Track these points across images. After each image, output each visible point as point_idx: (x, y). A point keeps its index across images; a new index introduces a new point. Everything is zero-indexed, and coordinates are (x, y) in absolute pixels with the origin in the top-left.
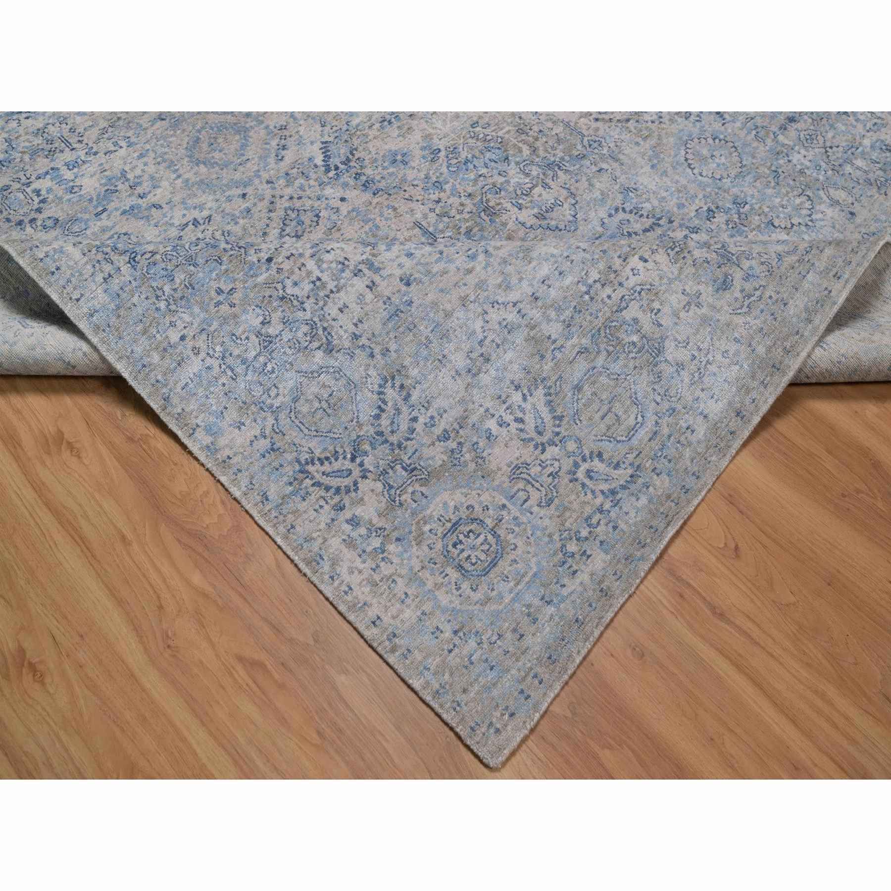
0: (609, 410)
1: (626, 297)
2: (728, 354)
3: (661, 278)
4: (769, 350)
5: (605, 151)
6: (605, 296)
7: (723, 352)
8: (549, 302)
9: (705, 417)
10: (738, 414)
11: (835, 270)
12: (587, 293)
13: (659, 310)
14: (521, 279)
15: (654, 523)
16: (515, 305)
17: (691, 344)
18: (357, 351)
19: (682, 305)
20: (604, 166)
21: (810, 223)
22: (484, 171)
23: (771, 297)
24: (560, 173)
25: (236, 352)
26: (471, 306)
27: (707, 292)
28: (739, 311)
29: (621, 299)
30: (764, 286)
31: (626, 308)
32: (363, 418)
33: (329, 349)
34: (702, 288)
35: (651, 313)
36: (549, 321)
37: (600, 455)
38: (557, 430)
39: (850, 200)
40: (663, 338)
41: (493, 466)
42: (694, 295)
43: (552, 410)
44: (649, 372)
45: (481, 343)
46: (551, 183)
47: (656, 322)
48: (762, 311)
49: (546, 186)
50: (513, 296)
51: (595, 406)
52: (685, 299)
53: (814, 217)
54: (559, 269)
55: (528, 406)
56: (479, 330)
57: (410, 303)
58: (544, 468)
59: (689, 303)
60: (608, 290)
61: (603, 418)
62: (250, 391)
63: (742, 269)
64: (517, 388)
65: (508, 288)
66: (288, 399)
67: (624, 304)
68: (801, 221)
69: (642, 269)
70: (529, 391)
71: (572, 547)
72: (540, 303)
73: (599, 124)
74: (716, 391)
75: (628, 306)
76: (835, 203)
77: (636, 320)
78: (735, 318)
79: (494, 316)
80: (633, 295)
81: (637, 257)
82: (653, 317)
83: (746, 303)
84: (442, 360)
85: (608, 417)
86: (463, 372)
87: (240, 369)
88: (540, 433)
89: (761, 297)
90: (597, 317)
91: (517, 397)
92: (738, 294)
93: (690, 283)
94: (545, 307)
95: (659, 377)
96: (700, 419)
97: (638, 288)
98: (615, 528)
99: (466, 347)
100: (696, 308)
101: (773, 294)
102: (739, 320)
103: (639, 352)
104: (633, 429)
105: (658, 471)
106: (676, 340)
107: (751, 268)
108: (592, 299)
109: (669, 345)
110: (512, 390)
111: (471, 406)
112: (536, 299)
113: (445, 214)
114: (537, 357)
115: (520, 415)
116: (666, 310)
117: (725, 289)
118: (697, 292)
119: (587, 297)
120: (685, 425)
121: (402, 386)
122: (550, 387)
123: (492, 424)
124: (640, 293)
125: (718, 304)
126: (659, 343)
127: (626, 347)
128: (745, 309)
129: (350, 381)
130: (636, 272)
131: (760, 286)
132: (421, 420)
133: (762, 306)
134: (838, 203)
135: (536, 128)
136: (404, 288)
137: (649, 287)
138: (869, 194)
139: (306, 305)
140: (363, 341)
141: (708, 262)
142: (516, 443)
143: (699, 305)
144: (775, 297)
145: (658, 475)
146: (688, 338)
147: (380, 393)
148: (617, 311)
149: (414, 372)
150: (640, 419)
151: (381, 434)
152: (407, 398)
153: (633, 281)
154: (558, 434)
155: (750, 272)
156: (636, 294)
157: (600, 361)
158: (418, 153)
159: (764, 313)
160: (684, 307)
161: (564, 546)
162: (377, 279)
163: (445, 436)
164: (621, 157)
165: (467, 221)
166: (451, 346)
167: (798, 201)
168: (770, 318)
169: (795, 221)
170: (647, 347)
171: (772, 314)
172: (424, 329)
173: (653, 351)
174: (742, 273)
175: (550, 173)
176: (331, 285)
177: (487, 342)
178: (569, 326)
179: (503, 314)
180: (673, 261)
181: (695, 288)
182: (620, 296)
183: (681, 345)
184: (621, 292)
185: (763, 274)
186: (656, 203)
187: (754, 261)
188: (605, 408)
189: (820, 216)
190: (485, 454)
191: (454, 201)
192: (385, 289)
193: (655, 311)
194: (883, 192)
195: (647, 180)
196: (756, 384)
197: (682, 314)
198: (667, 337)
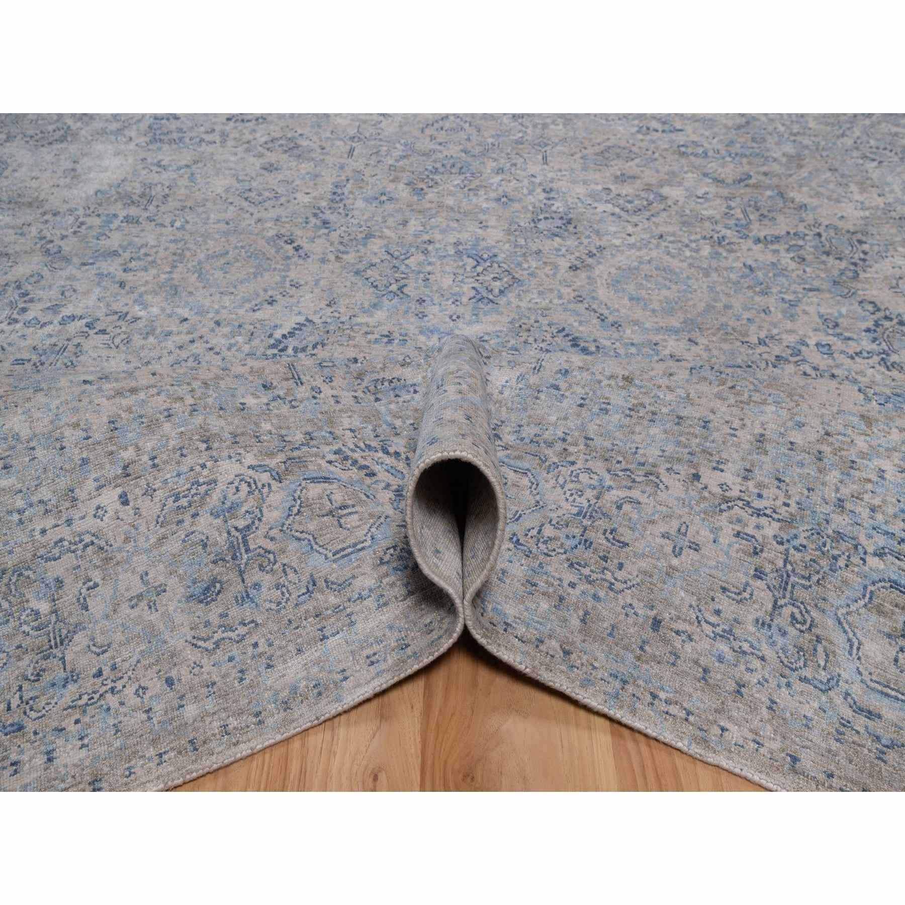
1: (66, 543)
2: (144, 693)
3: (127, 540)
4: (202, 716)
6: (38, 528)
7: (140, 686)
12: (20, 512)
13: (96, 585)
17: (107, 655)
19: (128, 595)
23: (256, 645)
28: (200, 643)
29: (56, 543)
30: (257, 625)
31: (55, 559)
34: (172, 582)
35: (84, 584)
40: (78, 628)
42: (156, 588)
44: (32, 661)
47: (82, 600)
48: (231, 659)
52: (138, 587)
54: (8, 460)
59: (140, 597)
60: (48, 522)
63: (243, 581)
67: (56, 552)
69: (111, 513)
74: (93, 733)
75: (59, 558)
77: (58, 583)
78: (188, 649)
80: (75, 544)
81: (119, 490)
82: (84, 591)
83: (217, 637)
89: (242, 638)
90: (10, 552)
92: (214, 618)
93: (161, 567)
95: (38, 675)
96: (40, 760)
97: (87, 539)
100: (146, 608)
101: (262, 642)
102: (191, 655)
103: (38, 629)
106: (93, 639)
107: (257, 586)
108: (21, 523)
109: (80, 639)
116: (105, 591)
117: (201, 602)
118: (160, 586)
119: (16, 517)
124: (86, 546)
125: (179, 618)
126: (69, 632)
127: (24, 614)
128: (210, 645)
130: (100, 512)
131: (253, 621)
133: (235, 652)
137: (103, 543)
141: (205, 546)
143: (152, 606)
144: (261, 648)
146: (109, 646)
148: (41, 557)
153: (90, 523)
155: (252, 593)
156: (80, 546)
159: (231, 664)
160: (130, 600)
170: (50, 627)
171: (242, 671)
173: (55, 638)
174: (240, 587)
180: (160, 520)
181: (162, 579)
182: (59, 537)
183: (94, 649)
184: (65, 532)
185: (268, 605)
187: (268, 577)
193: (91, 584)
197: (123, 608)
198: (84, 628)
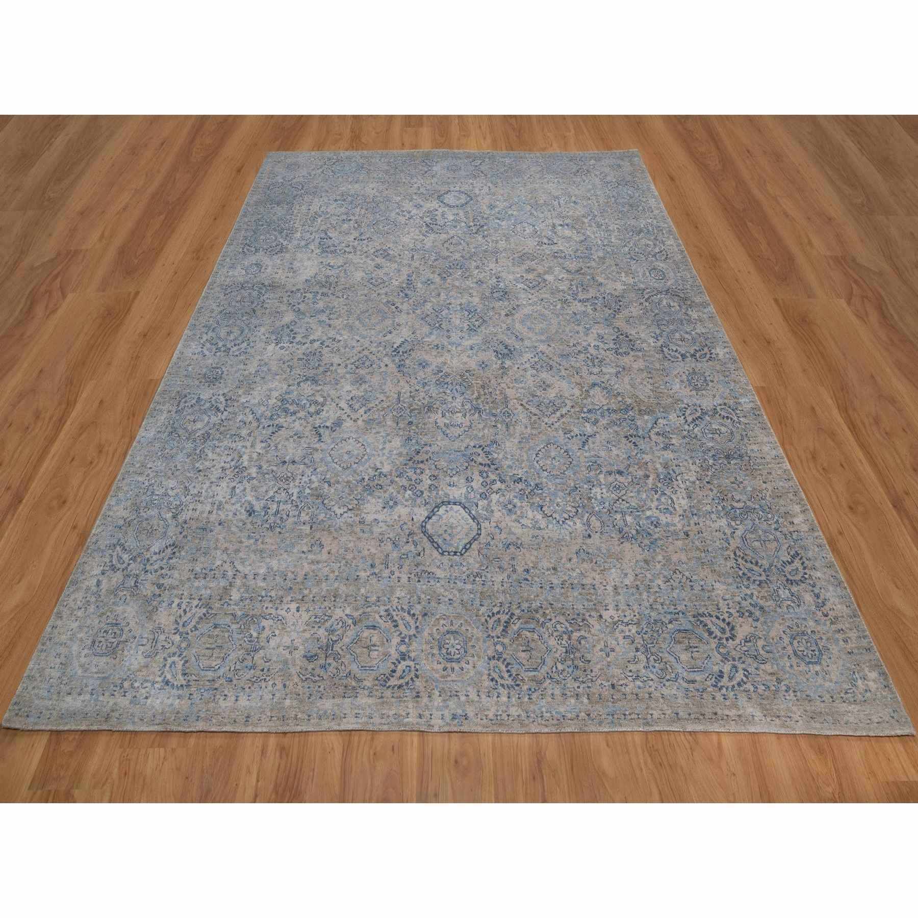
0: (214, 649)
1: (272, 616)
2: (275, 686)
3: (293, 625)
4: (291, 707)
5: (507, 420)
6: (266, 606)
7: (274, 683)
8: (248, 583)
9: (237, 700)
10: (248, 717)
11: (360, 712)
12: (262, 597)
13: (275, 636)
14: (250, 565)
15: (158, 717)
16: (237, 571)
17: (268, 664)
18: (180, 527)
19: (285, 645)
20: (499, 426)
21: (561, 522)
22: (448, 391)
23: (319, 687)
24: (477, 415)
25: (155, 488)
26: (225, 555)
27: (301, 651)
28: (301, 675)
29: (269, 614)
30: (323, 679)
31: (266, 619)
32: (152, 549)
33: (174, 517)
34: (301, 648)
35: (272, 633)
36: (239, 591)
37: (186, 662)
38: (189, 632)
39: (598, 529)
40: (262, 648)
41: (154, 618)
42: (295, 647)
43: (198, 623)
44: (243, 653)
45: (211, 570)
46: (468, 415)
47: (268, 639)
48: (309, 688)
49: (465, 416)
50: (240, 568)
51: (211, 641)
52: (289, 644)
53: (567, 521)
54: (266, 576)
55: (193, 611)
56: (216, 565)
57: (211, 531)
58: (166, 641)
59: (288, 647)
60: (270, 605)
61: (207, 649)
62: (142, 502)
63: (326, 660)
64: (200, 599)
65: (243, 563)
66: (146, 516)
67: (268, 617)
68: (558, 518)
69: (292, 612)
70: (202, 605)
71: (126, 684)
72: (244, 580)
73: (520, 407)
74: (253, 695)
75: (268, 619)
76: (588, 524)
77: (264, 628)
78: (296, 676)
79: (227, 567)
80: (275, 618)
81: (298, 605)
82: (271, 635)
83: (308, 676)
84: (195, 560)
85: (209, 651)
86: (194, 572)
87: (149, 493)
88: (183, 625)
89: (316, 682)
90: (253, 610)
91: (195, 602)
92: (310, 668)
93: (300, 640)
94: (244, 585)
95: (243, 660)
96: (233, 698)
97: (280, 618)
98: (147, 698)
99: (206, 565)
101: (322, 687)
102: (296, 679)
103: (249, 641)
104: (209, 668)
105: (191, 697)
106: (266, 655)
107: (330, 665)
108: (261, 601)
109: (261, 653)
110: (197, 598)
111: (180, 586)
112: (245, 578)
113: (413, 397)
114: (219, 598)
115: (188, 610)
116: (277, 639)
117: (308, 660)
118: (297, 647)
119: (260, 598)
120: (226, 693)
121: (174, 553)
122: (208, 613)
123: (177, 601)
125: (298, 662)
126: (259, 648)
127: (248, 633)
128: (304, 678)
129: (165, 533)
130: (289, 610)
131: (322, 677)
132: (163, 571)
133: (311, 686)
134: (589, 526)
135: (490, 390)
136: (217, 524)
137: (284, 622)
138: (612, 535)
139: (188, 497)
140: (185, 526)
142: (172, 618)
143: (290, 653)
144: (321, 689)
145: (189, 698)
146: (271, 660)
147: (167, 547)
148: (262, 616)
149: (183, 553)
150: (217, 667)
151: (148, 560)
152: (171, 558)
153: (283, 613)
154: (188, 634)
155: (327, 666)
156: (277, 619)
157: (234, 627)
158: (433, 367)
159: (308, 690)
160: (285, 647)
161: (126, 680)
162: (215, 512)
163: (160, 586)
164: (512, 428)
165: (418, 405)
166: (202, 559)
167: (569, 509)
168: (308, 694)
169: (554, 515)
170: (254, 643)
171: (311, 695)
172: (204, 544)
173: (254, 648)
174: (324, 662)
175: (473, 412)
176: (202, 499)
177: (213, 572)
178: (242, 600)
179: (229, 569)
181: (299, 645)
182: (271, 612)
183: (265, 659)
184: (273, 611)
185: (330, 673)
186: (501, 456)
187: (335, 663)
188: (213, 646)
189: (571, 523)
190: (160, 609)
191: (422, 394)
192: (213, 518)
193: (274, 634)
194: (622, 540)
195: (510, 445)
196: (269, 714)
197: (281, 648)
198: (264, 649)
